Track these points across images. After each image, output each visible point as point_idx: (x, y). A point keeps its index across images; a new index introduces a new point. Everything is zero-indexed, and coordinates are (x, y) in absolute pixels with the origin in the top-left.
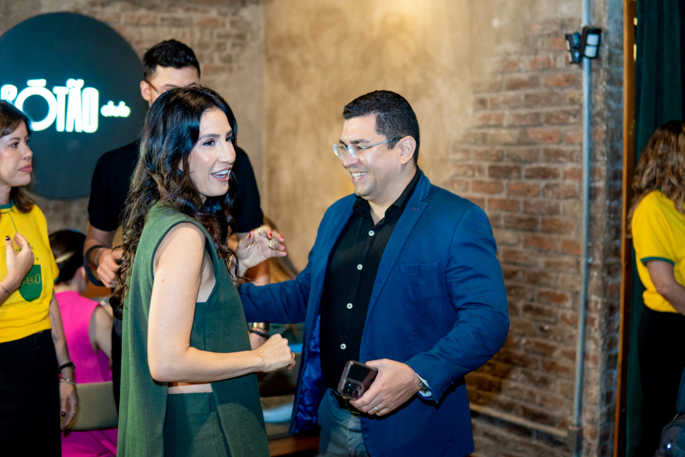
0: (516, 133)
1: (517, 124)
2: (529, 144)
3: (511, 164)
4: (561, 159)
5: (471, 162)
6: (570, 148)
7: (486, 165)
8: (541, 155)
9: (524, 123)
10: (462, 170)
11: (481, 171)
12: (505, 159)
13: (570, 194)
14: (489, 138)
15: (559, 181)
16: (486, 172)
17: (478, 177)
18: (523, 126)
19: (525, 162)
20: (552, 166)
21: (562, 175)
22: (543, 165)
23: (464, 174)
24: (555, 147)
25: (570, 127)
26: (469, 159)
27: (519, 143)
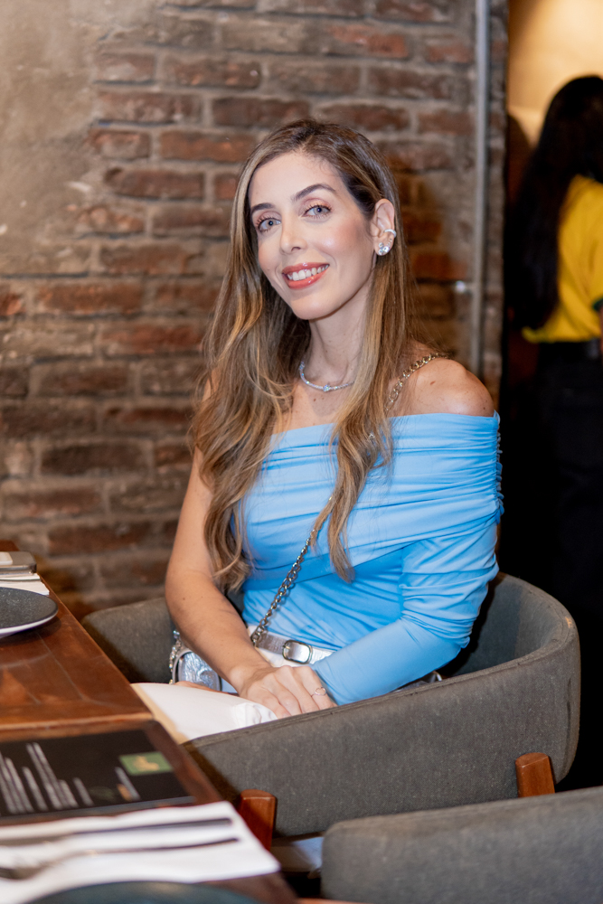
0: (296, 30)
1: (300, 10)
2: (331, 54)
3: (286, 98)
4: (412, 91)
5: (156, 89)
6: (433, 71)
7: (208, 96)
8: (364, 79)
9: (321, 10)
10: (129, 108)
11: (190, 109)
12: (264, 86)
13: (436, 162)
14: (217, 35)
15: (410, 135)
16: (207, 112)
17: (181, 123)
18: (318, 16)
19: (324, 94)
20: (393, 104)
21: (415, 123)
22: (369, 102)
23: (139, 117)
24: (398, 66)
25: (431, 30)
26: (150, 82)
27: (305, 51)
